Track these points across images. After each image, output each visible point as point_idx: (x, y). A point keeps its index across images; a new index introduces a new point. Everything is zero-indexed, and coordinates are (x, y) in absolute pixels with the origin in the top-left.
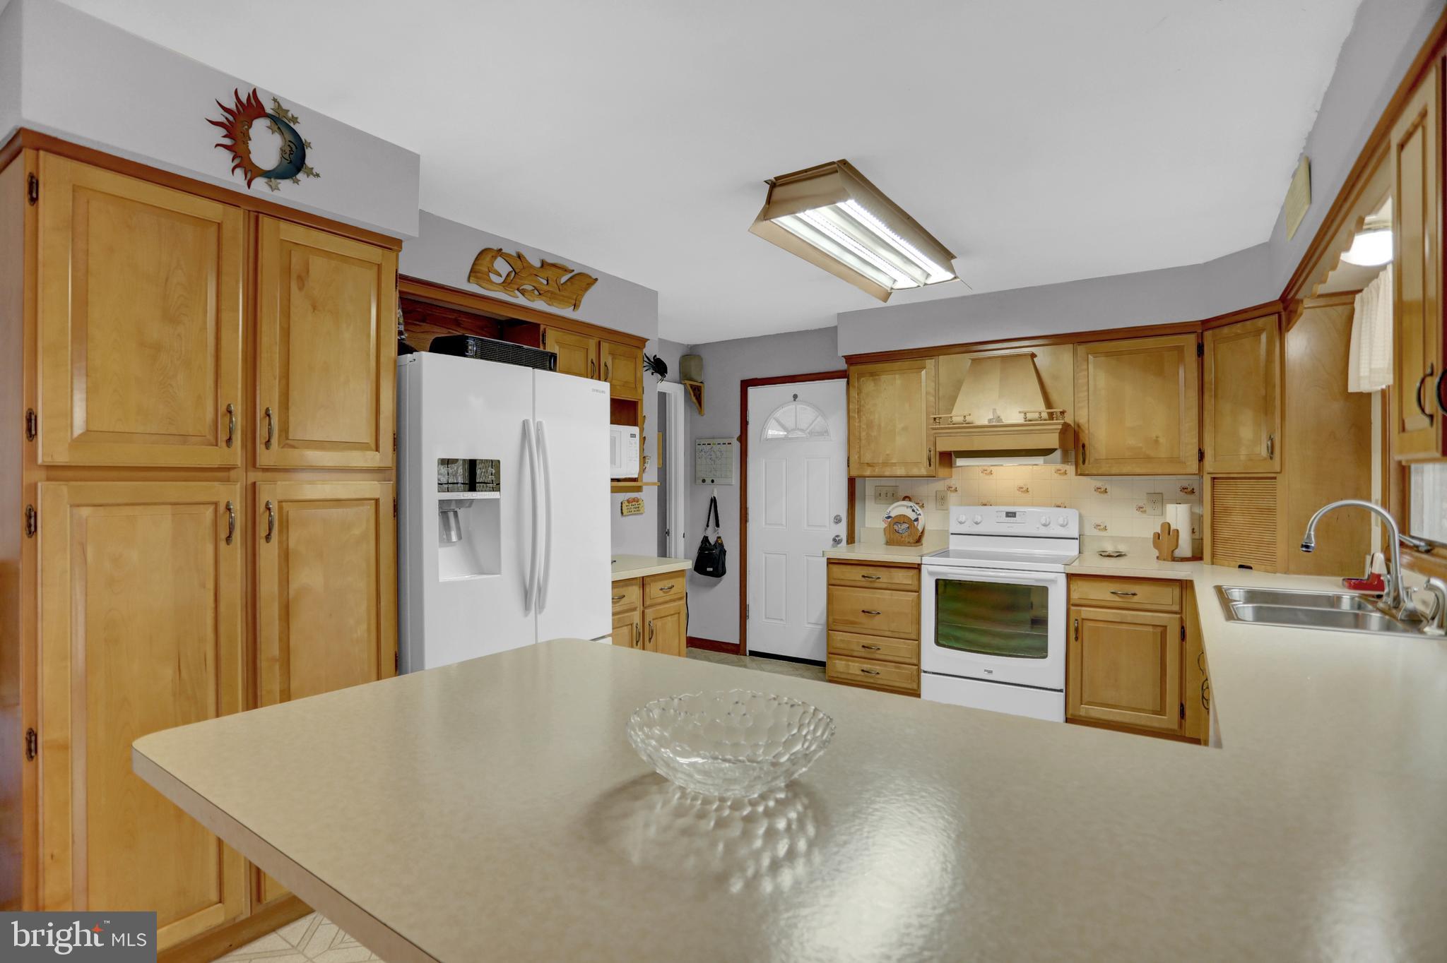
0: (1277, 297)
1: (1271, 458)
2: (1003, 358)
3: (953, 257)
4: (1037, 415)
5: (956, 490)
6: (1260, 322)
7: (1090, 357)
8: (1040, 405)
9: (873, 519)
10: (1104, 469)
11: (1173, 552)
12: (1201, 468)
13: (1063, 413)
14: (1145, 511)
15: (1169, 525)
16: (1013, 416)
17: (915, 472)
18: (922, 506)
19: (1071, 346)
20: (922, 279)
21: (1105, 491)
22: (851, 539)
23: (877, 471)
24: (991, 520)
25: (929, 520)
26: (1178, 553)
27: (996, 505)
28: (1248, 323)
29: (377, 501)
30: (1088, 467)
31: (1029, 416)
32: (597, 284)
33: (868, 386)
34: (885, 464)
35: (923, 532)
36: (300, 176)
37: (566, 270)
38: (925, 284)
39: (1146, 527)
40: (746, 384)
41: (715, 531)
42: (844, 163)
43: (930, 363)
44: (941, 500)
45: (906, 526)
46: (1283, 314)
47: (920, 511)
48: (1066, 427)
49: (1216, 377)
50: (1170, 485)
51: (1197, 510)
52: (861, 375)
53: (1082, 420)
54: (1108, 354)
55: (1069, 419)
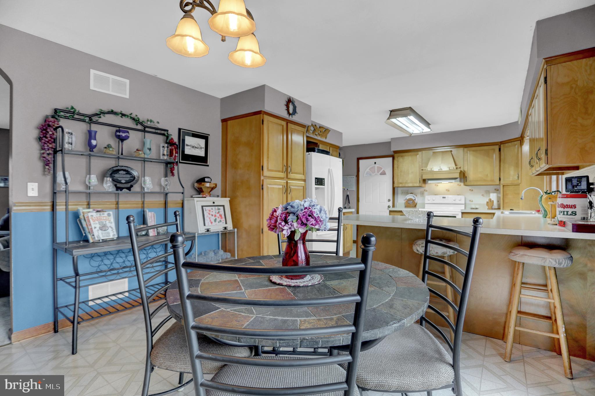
0: (520, 136)
1: (518, 179)
2: (442, 152)
3: (430, 125)
4: (453, 168)
5: (427, 191)
6: (516, 143)
7: (468, 152)
8: (454, 166)
9: (401, 200)
10: (472, 184)
11: (492, 207)
12: (500, 183)
13: (460, 168)
14: (484, 196)
15: (491, 199)
16: (445, 168)
17: (415, 185)
18: (416, 196)
19: (462, 148)
20: (422, 131)
21: (472, 190)
22: (393, 206)
23: (403, 185)
24: (438, 199)
25: (418, 200)
26: (493, 207)
27: (439, 195)
28: (513, 143)
29: (304, 187)
30: (468, 183)
31: (450, 168)
32: (331, 131)
33: (401, 159)
34: (406, 183)
35: (416, 204)
36: (296, 114)
37: (324, 128)
38: (422, 132)
39: (485, 200)
40: (359, 159)
41: (348, 205)
42: (410, 108)
43: (420, 153)
44: (422, 194)
45: (412, 201)
46: (522, 141)
47: (416, 197)
48: (461, 171)
49: (504, 158)
50: (492, 188)
51: (499, 195)
52: (398, 157)
53: (466, 169)
54: (473, 151)
55: (462, 170)
